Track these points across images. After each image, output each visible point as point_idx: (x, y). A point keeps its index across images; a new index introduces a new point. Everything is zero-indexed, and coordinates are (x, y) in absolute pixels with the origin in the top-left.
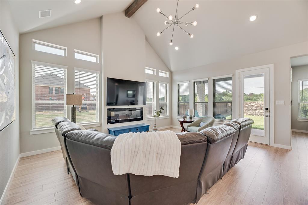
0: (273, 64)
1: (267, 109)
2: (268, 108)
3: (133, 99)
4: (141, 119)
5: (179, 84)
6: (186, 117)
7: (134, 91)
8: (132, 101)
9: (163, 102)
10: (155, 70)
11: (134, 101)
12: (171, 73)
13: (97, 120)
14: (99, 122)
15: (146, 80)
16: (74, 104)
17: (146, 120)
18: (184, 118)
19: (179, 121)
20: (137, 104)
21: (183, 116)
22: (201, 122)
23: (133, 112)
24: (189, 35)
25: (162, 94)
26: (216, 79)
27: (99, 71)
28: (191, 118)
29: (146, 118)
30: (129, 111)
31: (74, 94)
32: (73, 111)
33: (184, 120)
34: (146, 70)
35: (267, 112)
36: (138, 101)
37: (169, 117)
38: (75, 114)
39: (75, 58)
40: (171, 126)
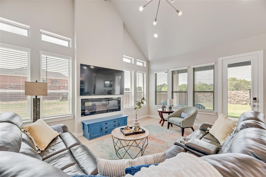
0: (263, 50)
1: (255, 99)
2: (257, 97)
3: (110, 89)
4: (119, 109)
5: (156, 74)
6: (165, 107)
7: (111, 81)
8: (109, 90)
9: (140, 92)
10: (133, 59)
11: (111, 91)
12: (148, 62)
13: (70, 112)
14: (72, 114)
15: (124, 68)
17: (124, 110)
18: (164, 107)
19: (158, 111)
20: (114, 94)
21: (162, 106)
22: (183, 113)
23: (110, 102)
24: (177, 11)
25: (140, 84)
26: (196, 68)
27: (71, 57)
28: (170, 108)
29: (124, 108)
30: (106, 101)
31: (37, 81)
32: (35, 102)
33: (163, 110)
34: (124, 58)
35: (256, 102)
36: (115, 91)
37: (146, 107)
38: (38, 106)
39: (42, 39)
40: (149, 116)
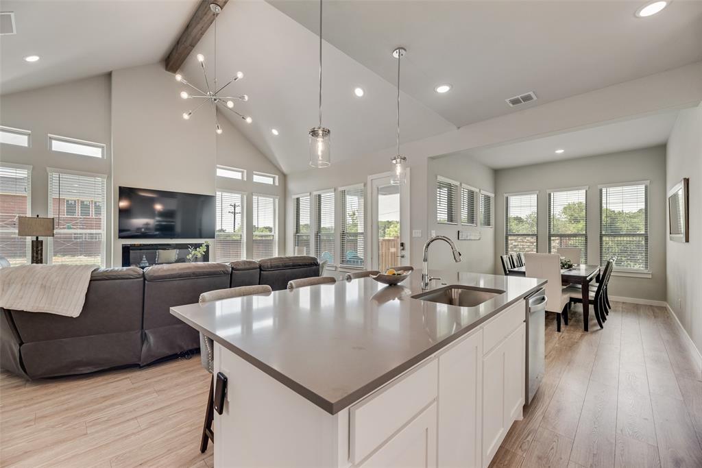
0: (409, 168)
1: (402, 244)
5: (298, 199)
10: (246, 171)
12: (284, 177)
15: (217, 189)
16: (38, 235)
27: (105, 174)
31: (38, 216)
32: (35, 246)
34: (218, 170)
35: (403, 250)
38: (39, 252)
39: (53, 149)
